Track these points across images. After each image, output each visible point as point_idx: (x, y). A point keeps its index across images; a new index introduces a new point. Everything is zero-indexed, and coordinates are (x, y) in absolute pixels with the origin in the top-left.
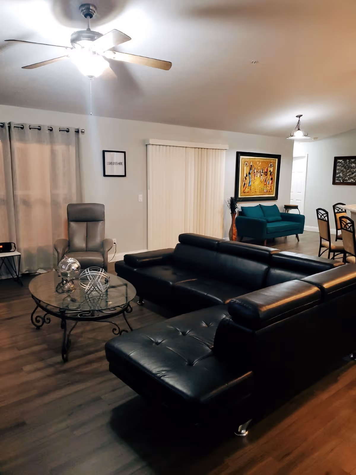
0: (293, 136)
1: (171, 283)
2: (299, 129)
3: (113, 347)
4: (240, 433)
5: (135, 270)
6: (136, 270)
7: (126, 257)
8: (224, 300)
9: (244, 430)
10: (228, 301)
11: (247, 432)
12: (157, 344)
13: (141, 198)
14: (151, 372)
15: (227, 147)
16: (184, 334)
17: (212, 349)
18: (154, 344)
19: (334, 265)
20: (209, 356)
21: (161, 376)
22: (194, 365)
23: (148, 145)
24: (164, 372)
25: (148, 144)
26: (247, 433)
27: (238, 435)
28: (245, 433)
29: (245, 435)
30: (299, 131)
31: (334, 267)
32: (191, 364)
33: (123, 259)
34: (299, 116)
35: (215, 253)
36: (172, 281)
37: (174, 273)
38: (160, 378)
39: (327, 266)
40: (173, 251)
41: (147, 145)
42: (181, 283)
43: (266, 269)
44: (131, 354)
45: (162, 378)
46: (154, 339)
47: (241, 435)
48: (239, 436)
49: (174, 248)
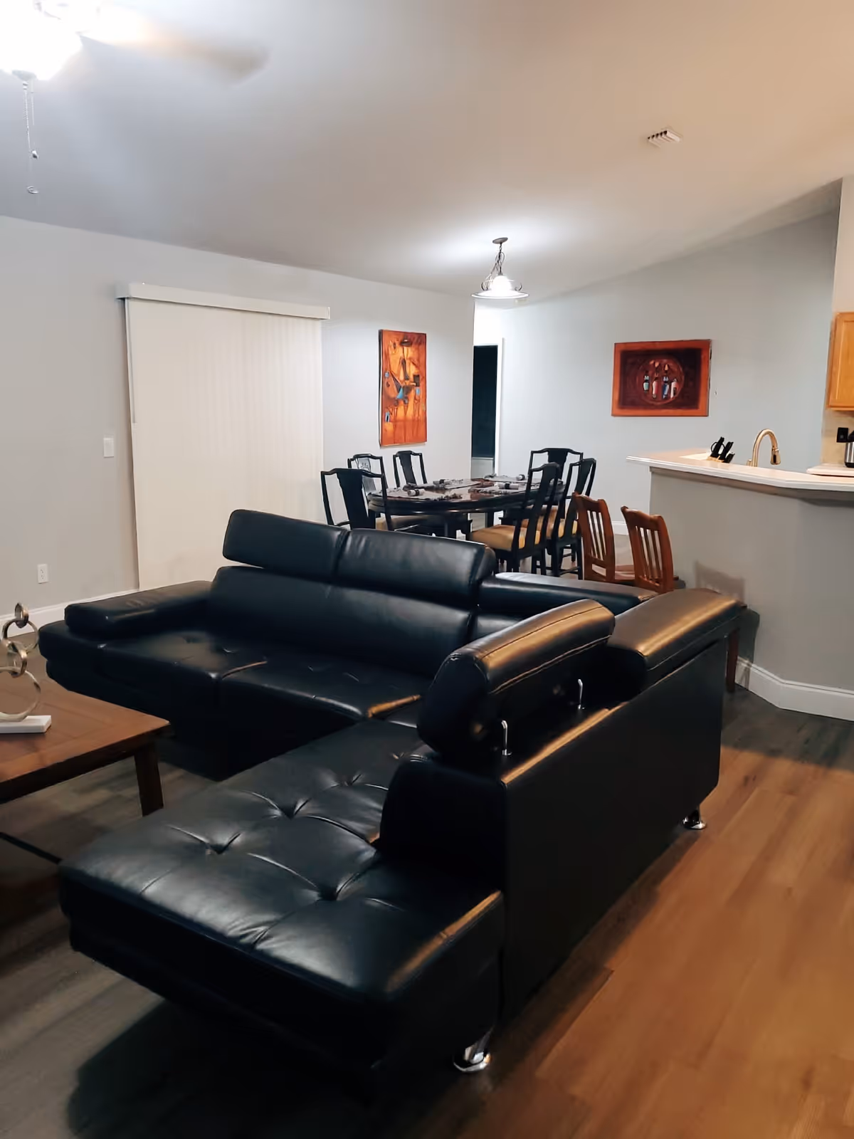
0: (487, 289)
1: (213, 675)
2: (500, 273)
3: (82, 874)
4: (469, 1064)
5: (102, 646)
6: (105, 647)
7: (72, 611)
8: (365, 707)
9: (480, 1052)
10: (374, 710)
11: (488, 1056)
12: (220, 849)
13: (110, 444)
14: (220, 935)
15: (325, 313)
16: (289, 812)
17: (374, 845)
18: (209, 852)
19: (639, 597)
20: (373, 865)
21: (254, 941)
22: (338, 899)
23: (126, 300)
24: (261, 929)
25: (128, 298)
26: (487, 1059)
27: (464, 1070)
28: (482, 1061)
29: (482, 1066)
30: (500, 277)
31: (638, 602)
32: (329, 894)
33: (61, 617)
34: (501, 241)
35: (329, 589)
36: (213, 671)
37: (218, 650)
38: (251, 946)
39: (625, 602)
40: (209, 588)
41: (123, 299)
42: (238, 674)
43: (466, 621)
44: (146, 888)
45: (261, 946)
46: (207, 838)
47: (472, 1069)
48: (469, 1074)
49: (212, 580)
